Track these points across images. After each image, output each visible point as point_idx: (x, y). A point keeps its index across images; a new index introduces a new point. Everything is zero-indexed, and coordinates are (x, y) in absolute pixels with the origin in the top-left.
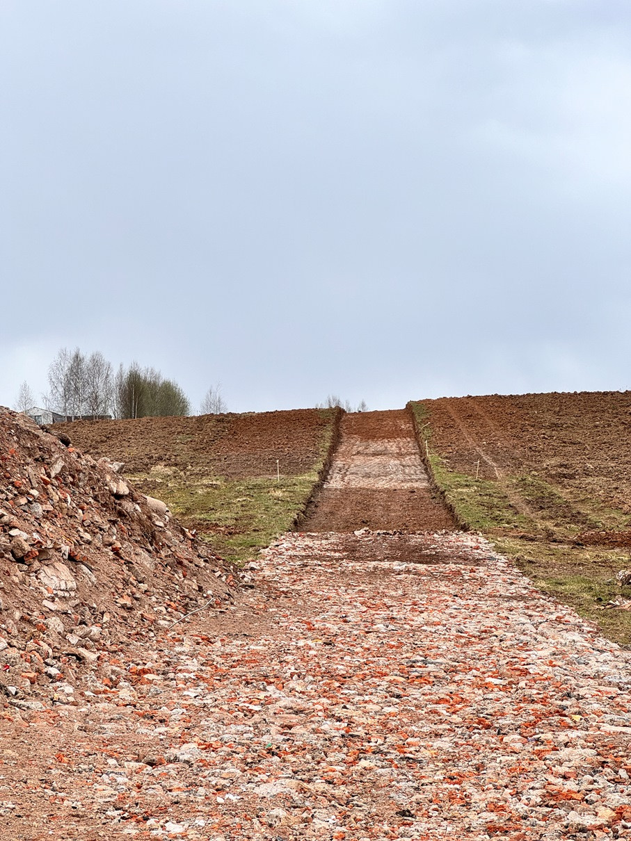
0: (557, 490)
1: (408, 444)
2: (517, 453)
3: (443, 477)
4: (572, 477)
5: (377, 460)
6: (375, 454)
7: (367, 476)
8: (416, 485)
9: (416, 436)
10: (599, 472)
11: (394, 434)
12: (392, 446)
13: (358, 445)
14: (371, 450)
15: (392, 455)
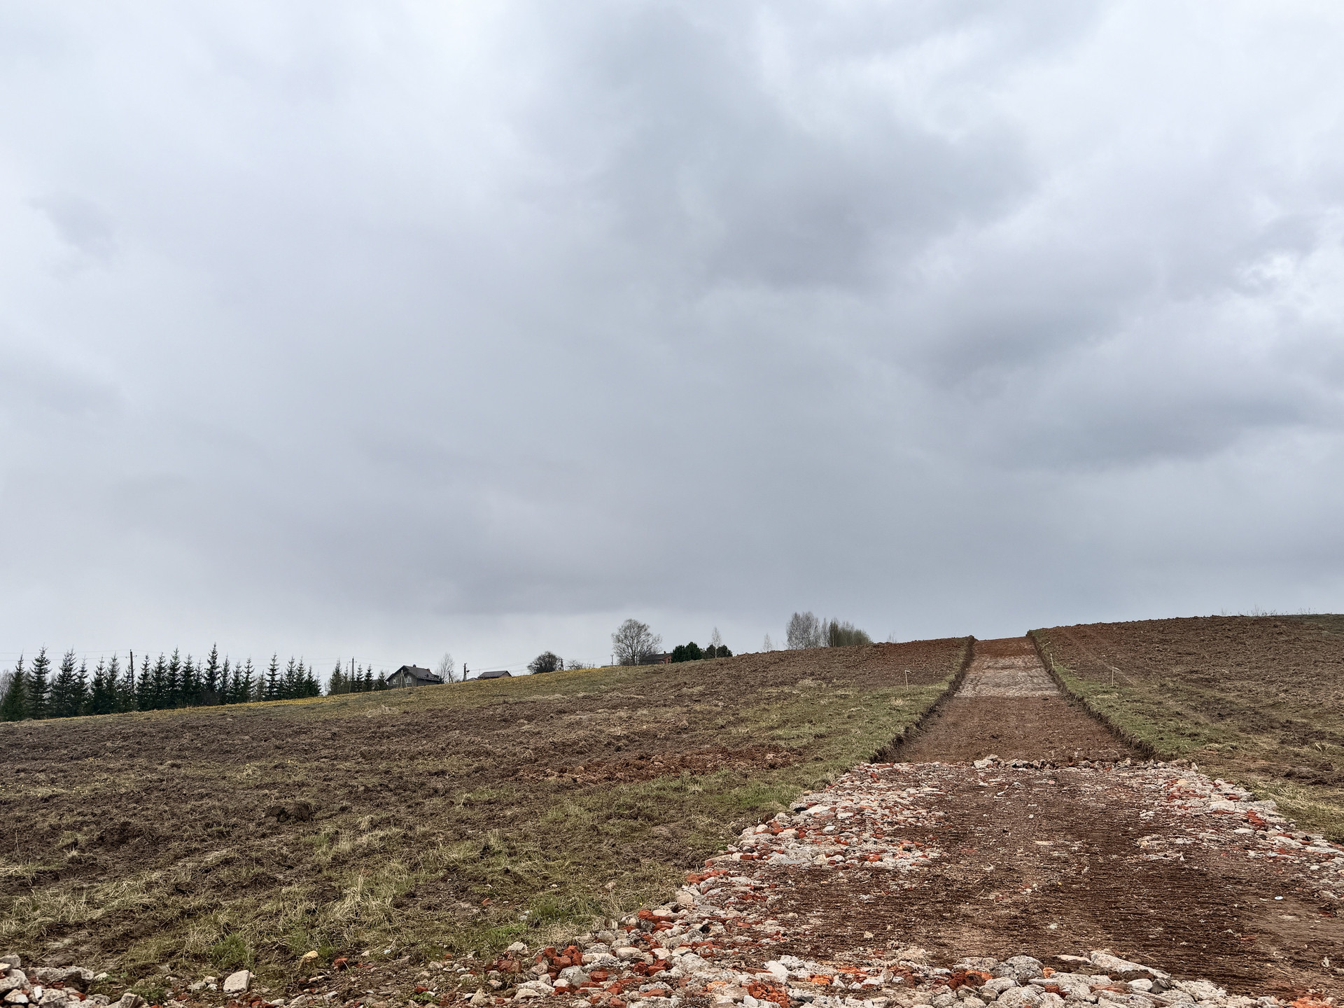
1: (1032, 659)
5: (1006, 672)
6: (1003, 668)
9: (1039, 653)
11: (1019, 653)
12: (1019, 662)
13: (988, 662)
14: (1000, 665)
15: (1019, 668)
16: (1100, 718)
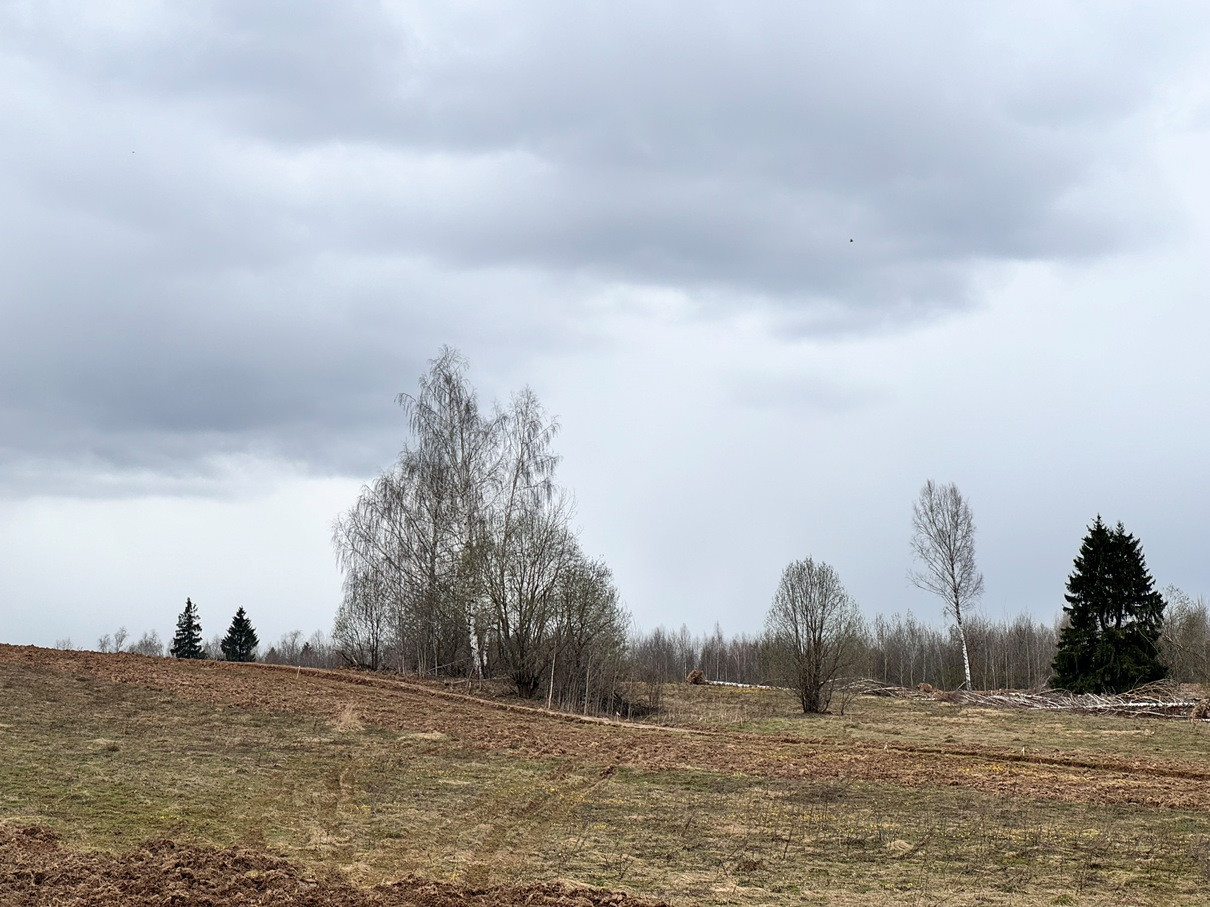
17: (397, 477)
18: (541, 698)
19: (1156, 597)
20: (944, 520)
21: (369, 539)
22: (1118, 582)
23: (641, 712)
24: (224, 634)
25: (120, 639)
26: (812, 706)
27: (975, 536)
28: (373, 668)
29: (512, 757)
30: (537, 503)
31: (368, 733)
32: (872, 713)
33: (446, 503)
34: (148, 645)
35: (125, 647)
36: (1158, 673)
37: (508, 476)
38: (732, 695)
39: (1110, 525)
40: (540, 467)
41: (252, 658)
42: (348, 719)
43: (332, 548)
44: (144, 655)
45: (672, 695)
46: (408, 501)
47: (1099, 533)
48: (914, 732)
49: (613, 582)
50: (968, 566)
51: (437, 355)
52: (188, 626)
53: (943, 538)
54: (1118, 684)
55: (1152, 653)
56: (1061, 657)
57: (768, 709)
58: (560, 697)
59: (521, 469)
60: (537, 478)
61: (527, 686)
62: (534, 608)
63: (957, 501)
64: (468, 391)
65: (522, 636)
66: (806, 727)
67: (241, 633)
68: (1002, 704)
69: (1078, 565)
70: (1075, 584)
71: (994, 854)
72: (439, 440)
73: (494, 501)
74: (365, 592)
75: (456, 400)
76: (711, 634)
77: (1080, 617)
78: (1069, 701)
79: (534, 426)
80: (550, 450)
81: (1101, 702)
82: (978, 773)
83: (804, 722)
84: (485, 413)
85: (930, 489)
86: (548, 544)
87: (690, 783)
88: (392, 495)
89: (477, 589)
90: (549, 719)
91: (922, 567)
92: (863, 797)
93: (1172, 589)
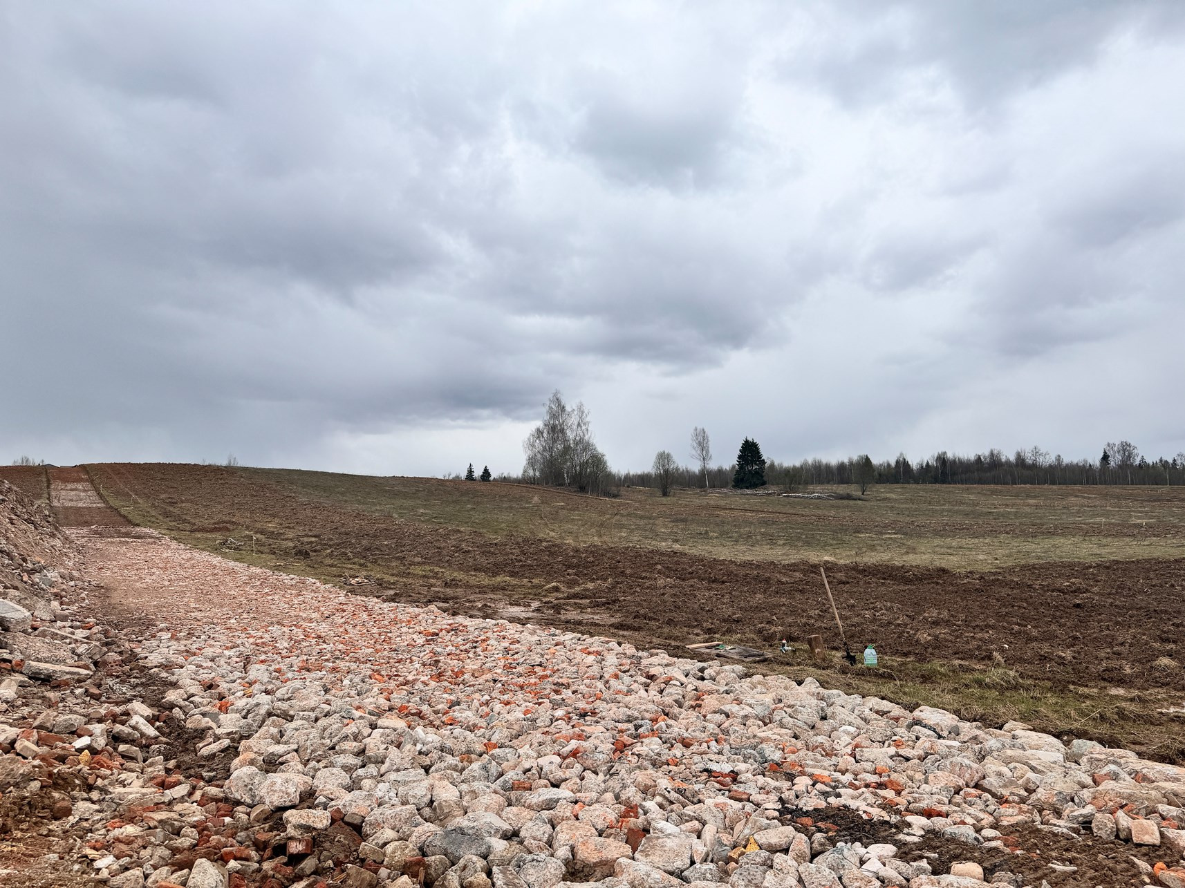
0: (172, 509)
1: (88, 486)
2: (146, 491)
3: (114, 503)
4: (176, 503)
5: (73, 493)
6: (72, 490)
7: (72, 500)
8: (99, 505)
9: (92, 482)
10: (187, 501)
11: (79, 480)
12: (80, 486)
13: (61, 485)
14: (68, 488)
15: (80, 491)
16: (124, 517)
17: (541, 428)
18: (587, 492)
19: (764, 460)
20: (700, 438)
21: (533, 446)
22: (752, 456)
23: (615, 496)
24: (481, 474)
25: (449, 476)
26: (665, 494)
27: (709, 443)
28: (534, 484)
29: (587, 510)
30: (584, 435)
31: (542, 503)
32: (682, 495)
33: (556, 435)
34: (458, 477)
35: (451, 478)
36: (764, 483)
37: (575, 427)
38: (640, 491)
39: (750, 439)
40: (585, 424)
41: (490, 481)
42: (536, 499)
43: (522, 448)
44: (456, 480)
45: (623, 491)
46: (545, 435)
47: (747, 442)
48: (697, 501)
49: (605, 458)
50: (707, 452)
51: (554, 392)
52: (470, 471)
53: (700, 444)
54: (753, 486)
55: (762, 477)
56: (735, 478)
57: (652, 495)
58: (592, 491)
59: (579, 425)
60: (584, 428)
61: (582, 489)
62: (584, 465)
63: (704, 433)
64: (563, 403)
65: (580, 473)
66: (664, 500)
67: (486, 473)
68: (719, 493)
69: (740, 451)
70: (740, 457)
71: (740, 536)
72: (554, 416)
73: (570, 435)
74: (532, 462)
75: (559, 405)
76: (626, 472)
77: (741, 466)
78: (739, 492)
79: (583, 412)
80: (587, 419)
81: (749, 491)
82: (722, 513)
83: (664, 499)
84: (568, 409)
85: (696, 429)
86: (587, 447)
87: (642, 517)
88: (539, 433)
89: (566, 461)
90: (590, 498)
91: (694, 452)
92: (693, 521)
93: (768, 458)
